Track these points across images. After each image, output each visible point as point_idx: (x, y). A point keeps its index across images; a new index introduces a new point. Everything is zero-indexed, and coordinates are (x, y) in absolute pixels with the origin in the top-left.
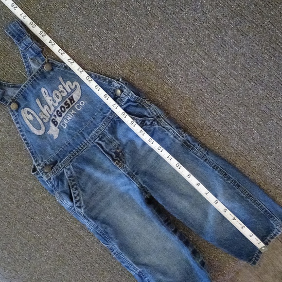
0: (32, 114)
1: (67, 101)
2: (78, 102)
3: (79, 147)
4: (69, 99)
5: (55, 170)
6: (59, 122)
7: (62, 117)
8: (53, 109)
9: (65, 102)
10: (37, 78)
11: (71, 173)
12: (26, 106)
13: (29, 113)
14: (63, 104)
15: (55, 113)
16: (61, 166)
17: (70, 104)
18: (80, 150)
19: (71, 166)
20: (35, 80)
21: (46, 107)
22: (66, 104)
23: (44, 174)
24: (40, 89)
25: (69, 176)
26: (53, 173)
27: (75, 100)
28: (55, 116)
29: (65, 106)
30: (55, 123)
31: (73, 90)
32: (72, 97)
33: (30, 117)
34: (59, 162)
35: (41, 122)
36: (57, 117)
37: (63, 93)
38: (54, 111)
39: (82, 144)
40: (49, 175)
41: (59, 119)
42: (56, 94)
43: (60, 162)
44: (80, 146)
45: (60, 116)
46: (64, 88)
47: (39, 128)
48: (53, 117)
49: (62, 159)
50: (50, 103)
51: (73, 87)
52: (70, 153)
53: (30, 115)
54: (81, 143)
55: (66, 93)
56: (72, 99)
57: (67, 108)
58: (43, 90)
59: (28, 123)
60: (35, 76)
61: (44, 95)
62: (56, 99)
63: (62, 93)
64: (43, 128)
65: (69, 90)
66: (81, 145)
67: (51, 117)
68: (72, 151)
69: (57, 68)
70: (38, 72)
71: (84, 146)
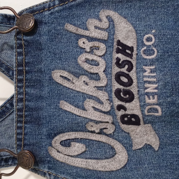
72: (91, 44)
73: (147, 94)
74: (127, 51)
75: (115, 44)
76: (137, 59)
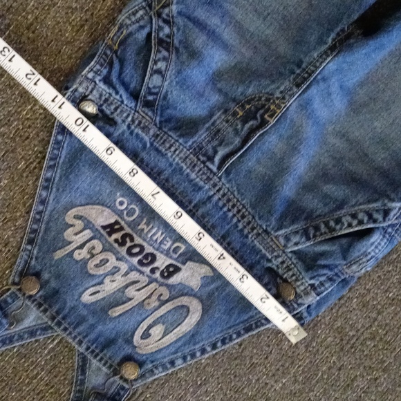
0: (150, 327)
1: (116, 241)
2: (120, 213)
3: (230, 214)
4: (110, 234)
5: (291, 273)
6: (169, 261)
7: (155, 252)
8: (134, 276)
9: (116, 245)
10: (58, 313)
11: (297, 232)
12: (129, 341)
13: (146, 335)
14: (123, 251)
15: (147, 270)
16: (280, 260)
17: (123, 232)
18: (239, 211)
19: (280, 232)
20: (64, 318)
21: (131, 292)
22: (122, 244)
23: (300, 301)
24: (85, 306)
25: (304, 239)
26: (297, 280)
27: (112, 221)
28: (153, 271)
29: (129, 244)
30: (171, 271)
31: (88, 225)
32: (104, 227)
33: (157, 331)
34: (270, 265)
35: (169, 306)
36: (156, 265)
37: (93, 248)
38: (141, 273)
39: (224, 205)
40: (302, 288)
41: (162, 262)
42: (97, 266)
43: (269, 261)
44: (229, 210)
45: (154, 258)
46: (81, 247)
47: (185, 310)
48: (157, 275)
49: (264, 257)
50: (119, 281)
51: (79, 224)
52: (247, 237)
53: (150, 331)
54: (221, 209)
55: (95, 242)
56: (111, 228)
57: (132, 239)
58: (87, 298)
59: (171, 337)
60: (53, 318)
61: (99, 296)
62: (109, 266)
63: (94, 252)
64: (185, 300)
65: (87, 234)
66: (225, 209)
67: (156, 280)
68: (242, 230)
69: (33, 262)
70: (45, 311)
71: (229, 200)
72: (85, 250)
73: (161, 243)
74: (116, 227)
75: (102, 231)
76: (129, 226)
